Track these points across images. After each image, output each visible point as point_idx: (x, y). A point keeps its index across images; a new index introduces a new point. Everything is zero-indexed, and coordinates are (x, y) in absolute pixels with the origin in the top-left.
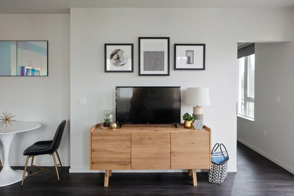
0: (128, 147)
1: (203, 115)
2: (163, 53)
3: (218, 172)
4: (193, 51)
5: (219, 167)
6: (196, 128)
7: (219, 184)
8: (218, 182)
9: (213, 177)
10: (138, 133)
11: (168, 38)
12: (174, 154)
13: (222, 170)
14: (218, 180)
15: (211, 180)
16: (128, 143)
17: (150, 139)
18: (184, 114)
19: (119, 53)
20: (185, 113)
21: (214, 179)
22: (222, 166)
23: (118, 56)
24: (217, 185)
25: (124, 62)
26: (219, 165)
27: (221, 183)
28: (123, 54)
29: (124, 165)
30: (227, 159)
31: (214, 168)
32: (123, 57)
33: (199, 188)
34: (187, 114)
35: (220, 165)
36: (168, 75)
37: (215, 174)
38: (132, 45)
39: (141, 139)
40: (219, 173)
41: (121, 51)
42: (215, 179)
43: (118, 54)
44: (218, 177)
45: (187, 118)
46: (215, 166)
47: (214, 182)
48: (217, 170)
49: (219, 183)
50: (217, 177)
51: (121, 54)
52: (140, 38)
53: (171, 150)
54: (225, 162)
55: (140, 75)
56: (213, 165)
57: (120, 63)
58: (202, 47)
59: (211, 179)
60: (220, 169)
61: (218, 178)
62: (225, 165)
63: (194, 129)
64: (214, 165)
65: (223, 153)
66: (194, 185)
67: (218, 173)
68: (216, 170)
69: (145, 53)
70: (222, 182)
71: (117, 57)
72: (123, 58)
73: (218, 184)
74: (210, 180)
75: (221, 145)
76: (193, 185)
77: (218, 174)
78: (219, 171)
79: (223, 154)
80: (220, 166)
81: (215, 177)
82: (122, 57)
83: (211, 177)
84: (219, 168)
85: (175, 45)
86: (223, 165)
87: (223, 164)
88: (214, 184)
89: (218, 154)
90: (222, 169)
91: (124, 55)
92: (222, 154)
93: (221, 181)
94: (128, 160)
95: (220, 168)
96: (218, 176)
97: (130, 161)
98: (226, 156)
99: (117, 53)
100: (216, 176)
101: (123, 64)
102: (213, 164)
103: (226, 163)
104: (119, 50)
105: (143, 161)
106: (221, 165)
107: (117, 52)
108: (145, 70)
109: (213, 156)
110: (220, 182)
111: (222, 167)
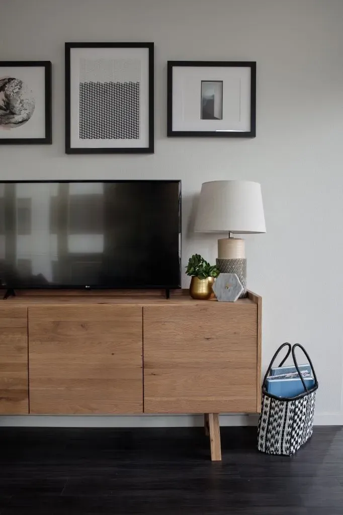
0: (20, 349)
1: (244, 261)
2: (135, 87)
3: (282, 421)
4: (222, 81)
5: (284, 406)
6: (220, 297)
7: (285, 455)
8: (282, 451)
9: (269, 435)
10: (49, 309)
11: (150, 46)
12: (153, 370)
13: (294, 416)
14: (282, 443)
15: (264, 446)
16: (18, 336)
17: (83, 326)
18: (190, 259)
19: (9, 89)
20: (193, 256)
21: (273, 440)
22: (294, 404)
23: (7, 96)
24: (281, 457)
25: (23, 115)
26: (285, 403)
27: (291, 453)
28: (22, 91)
29: (8, 399)
30: (314, 386)
31: (272, 412)
32: (23, 100)
33: (224, 465)
34: (197, 259)
35: (288, 400)
36: (150, 150)
37: (274, 428)
38: (47, 65)
39: (57, 324)
40: (285, 424)
41: (16, 81)
42: (275, 442)
43: (8, 93)
44: (283, 435)
45: (198, 269)
46: (273, 404)
47: (272, 449)
48: (280, 418)
49: (284, 453)
50: (279, 437)
51: (17, 90)
52: (69, 46)
53: (145, 359)
54: (303, 394)
55: (69, 151)
56: (269, 402)
57: (12, 116)
58: (247, 71)
59: (264, 442)
60: (289, 414)
61: (282, 439)
62: (305, 403)
63: (217, 301)
64: (271, 402)
65: (302, 372)
66: (214, 458)
67: (282, 425)
68: (276, 416)
69: (84, 87)
70: (294, 451)
71: (5, 99)
72: (21, 103)
73: (282, 455)
74: (261, 446)
75: (297, 348)
76: (209, 457)
77: (281, 429)
78: (285, 420)
79: (299, 374)
80: (287, 405)
81: (273, 437)
82: (19, 101)
83: (264, 438)
84: (284, 410)
85: (171, 64)
86: (297, 402)
87: (295, 400)
88: (271, 456)
89: (288, 375)
90: (292, 414)
91: (25, 95)
92: (297, 373)
93: (292, 448)
94: (20, 387)
95: (288, 411)
96: (281, 433)
97: (27, 388)
98: (311, 379)
99: (6, 89)
100: (278, 433)
101: (20, 120)
102: (270, 399)
103: (306, 396)
104: (10, 80)
105: (62, 389)
106: (290, 403)
107: (4, 85)
108: (83, 136)
109: (272, 379)
110: (288, 449)
111: (293, 407)
